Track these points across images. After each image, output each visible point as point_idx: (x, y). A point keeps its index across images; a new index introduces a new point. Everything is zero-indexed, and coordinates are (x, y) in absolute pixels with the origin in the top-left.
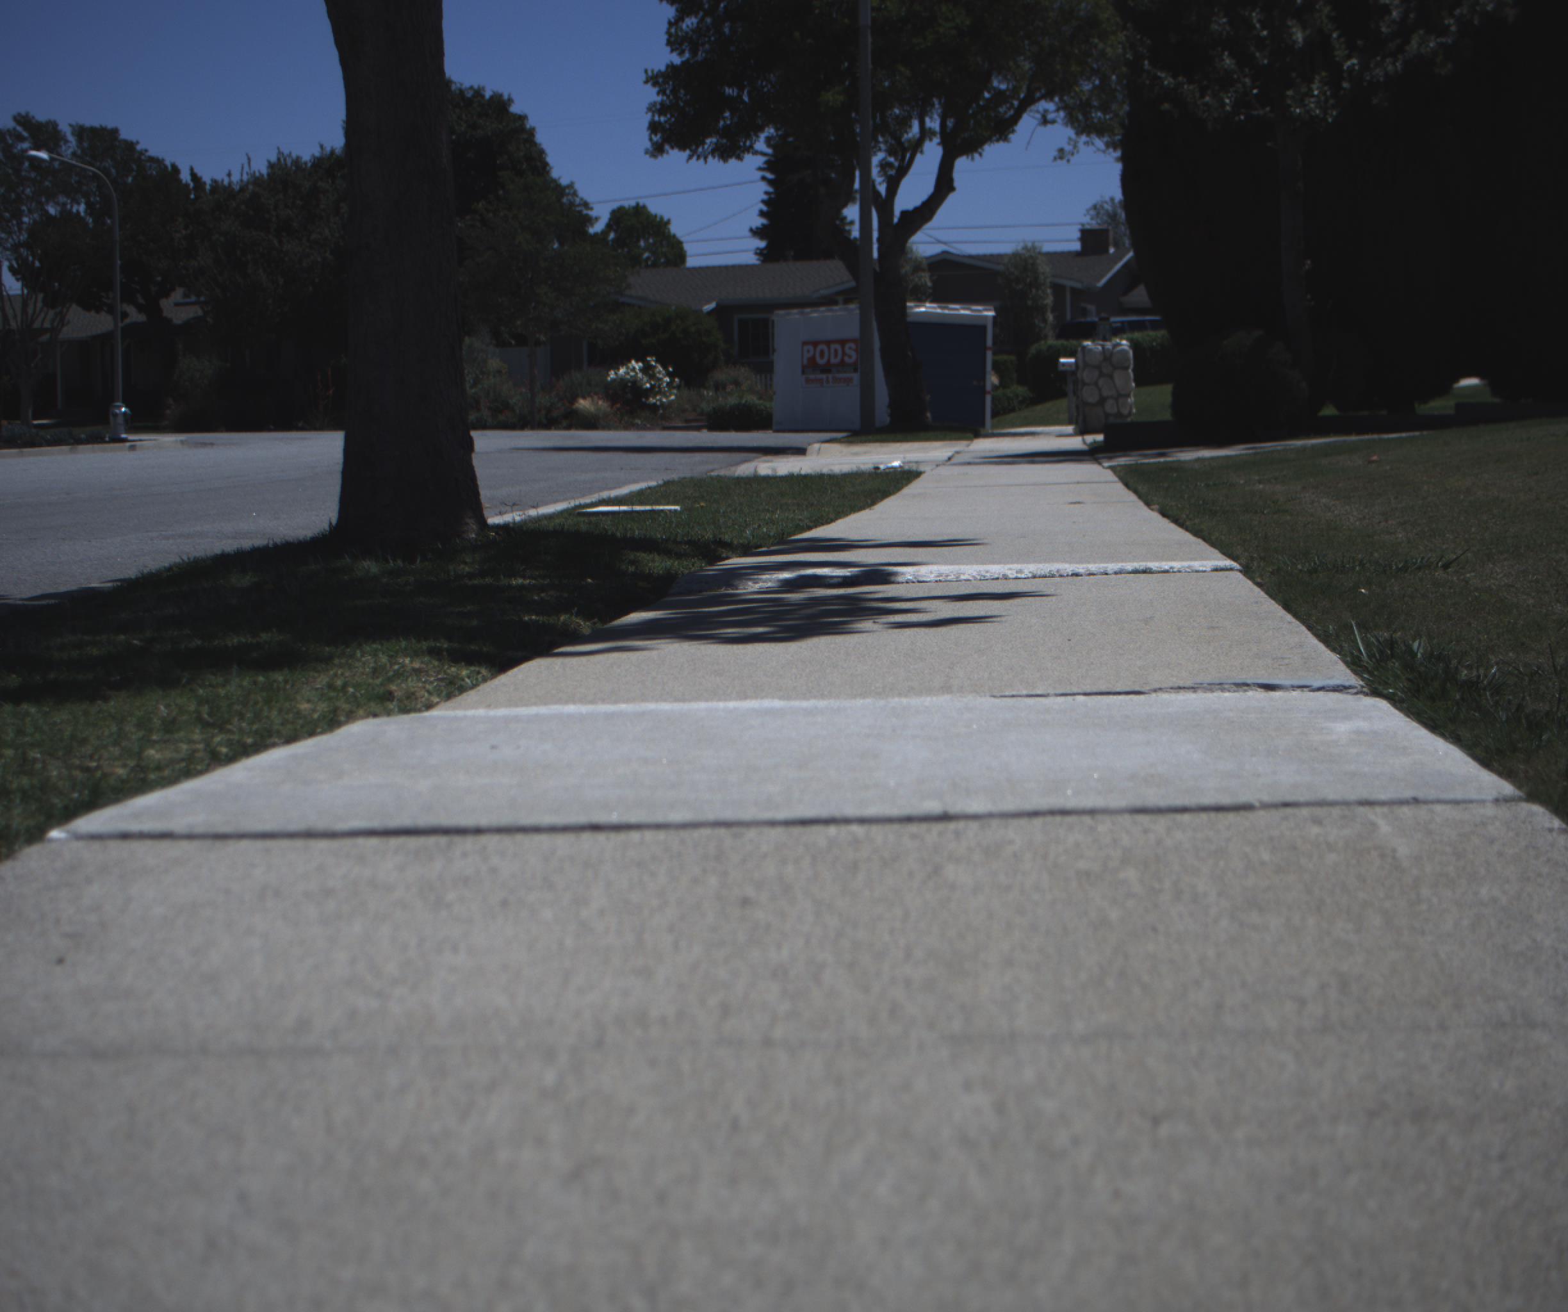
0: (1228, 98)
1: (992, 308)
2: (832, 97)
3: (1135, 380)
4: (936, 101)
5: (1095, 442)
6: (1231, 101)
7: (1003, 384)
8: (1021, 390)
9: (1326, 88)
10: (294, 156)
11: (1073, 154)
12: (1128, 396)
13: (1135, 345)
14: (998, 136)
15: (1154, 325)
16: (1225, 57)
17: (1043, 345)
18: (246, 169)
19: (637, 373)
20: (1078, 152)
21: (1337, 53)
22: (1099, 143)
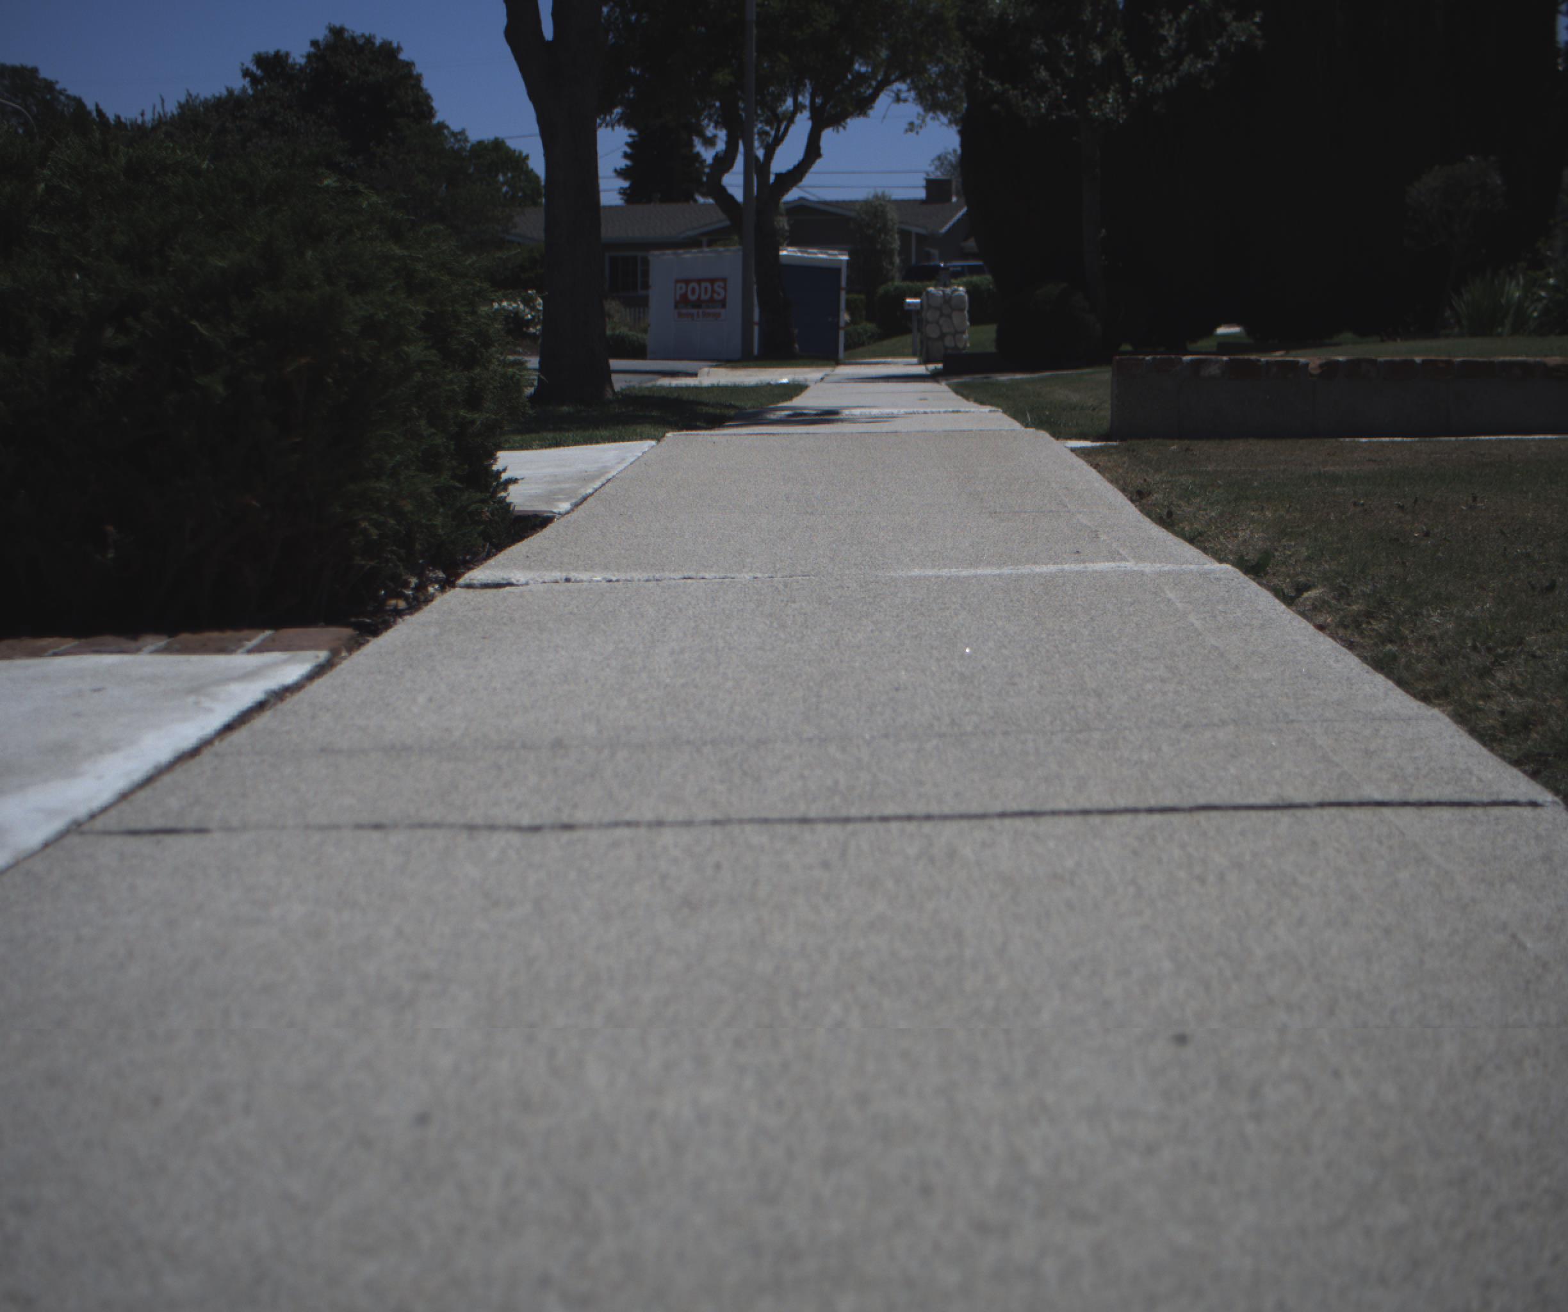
0: (1043, 102)
1: (847, 253)
2: (723, 77)
3: (970, 320)
4: (807, 82)
5: (936, 369)
6: (1045, 105)
7: (853, 322)
8: (870, 327)
9: (1119, 96)
11: (921, 127)
12: (963, 332)
13: (972, 291)
14: (858, 112)
16: (1041, 70)
17: (891, 286)
18: (159, 109)
19: (518, 305)
20: (926, 125)
21: (1127, 69)
22: (944, 119)
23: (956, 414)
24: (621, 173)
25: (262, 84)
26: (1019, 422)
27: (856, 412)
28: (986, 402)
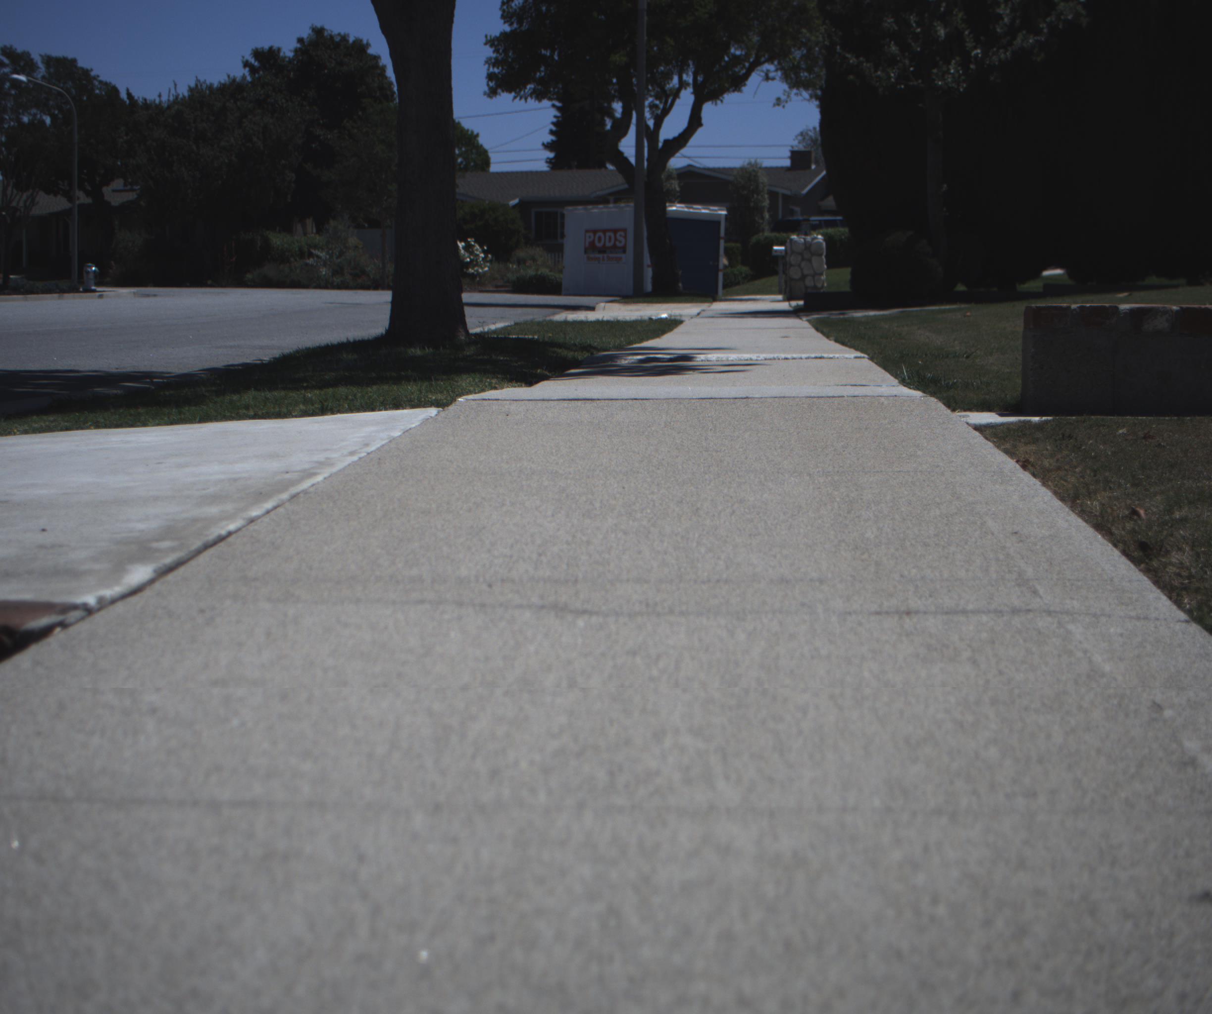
0: (893, 73)
1: (725, 209)
2: (619, 58)
3: (827, 264)
4: (691, 62)
5: (798, 305)
6: (895, 75)
7: (731, 265)
8: (745, 269)
9: (959, 68)
10: (208, 83)
11: (787, 102)
12: (821, 274)
13: (828, 239)
14: (734, 88)
15: (842, 224)
16: (891, 45)
17: (761, 236)
18: (173, 91)
19: (460, 251)
20: (790, 100)
21: (967, 44)
22: (806, 94)
23: (819, 360)
24: (548, 146)
25: (258, 73)
26: (892, 375)
27: (713, 357)
28: (849, 344)
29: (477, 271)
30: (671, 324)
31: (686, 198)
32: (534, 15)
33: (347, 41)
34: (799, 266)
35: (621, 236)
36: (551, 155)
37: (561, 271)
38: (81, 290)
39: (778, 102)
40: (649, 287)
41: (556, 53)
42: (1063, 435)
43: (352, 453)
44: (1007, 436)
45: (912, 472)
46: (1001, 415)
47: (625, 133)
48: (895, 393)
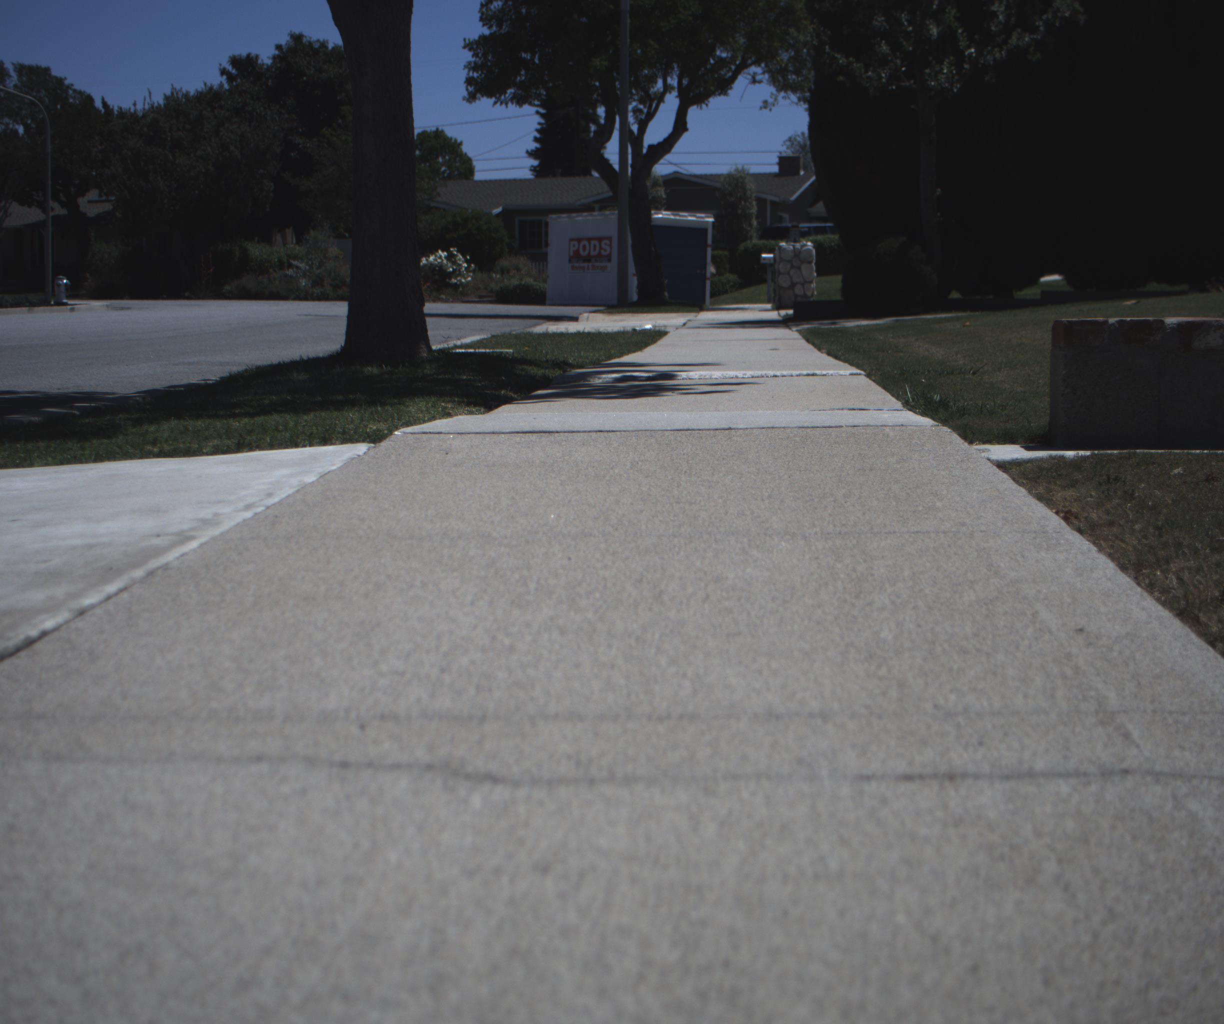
0: (884, 73)
1: (712, 216)
2: (600, 62)
3: (817, 271)
4: (675, 66)
5: (787, 315)
6: (886, 75)
7: (719, 273)
8: (732, 277)
9: (953, 68)
10: (184, 91)
11: (774, 105)
12: (811, 282)
13: (818, 246)
14: (720, 91)
15: (832, 230)
16: (882, 45)
17: (749, 244)
18: (148, 100)
19: (442, 260)
20: (778, 103)
21: (960, 44)
22: (794, 97)
23: (811, 378)
24: (532, 154)
25: (236, 81)
26: (893, 395)
27: (696, 374)
28: (842, 358)
29: (460, 281)
30: (656, 335)
31: (671, 206)
32: (513, 17)
33: (327, 47)
34: (788, 273)
35: (606, 244)
36: (536, 163)
37: (545, 281)
38: (52, 303)
39: (765, 105)
40: (635, 297)
41: (537, 56)
42: (1109, 478)
43: (248, 507)
44: (1039, 477)
45: (933, 532)
46: (1028, 448)
47: (608, 138)
48: (901, 421)
